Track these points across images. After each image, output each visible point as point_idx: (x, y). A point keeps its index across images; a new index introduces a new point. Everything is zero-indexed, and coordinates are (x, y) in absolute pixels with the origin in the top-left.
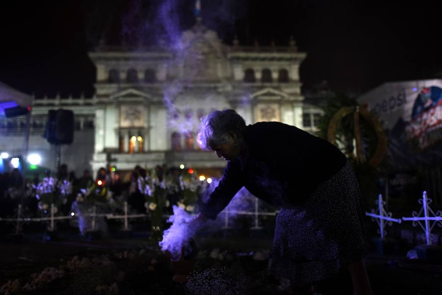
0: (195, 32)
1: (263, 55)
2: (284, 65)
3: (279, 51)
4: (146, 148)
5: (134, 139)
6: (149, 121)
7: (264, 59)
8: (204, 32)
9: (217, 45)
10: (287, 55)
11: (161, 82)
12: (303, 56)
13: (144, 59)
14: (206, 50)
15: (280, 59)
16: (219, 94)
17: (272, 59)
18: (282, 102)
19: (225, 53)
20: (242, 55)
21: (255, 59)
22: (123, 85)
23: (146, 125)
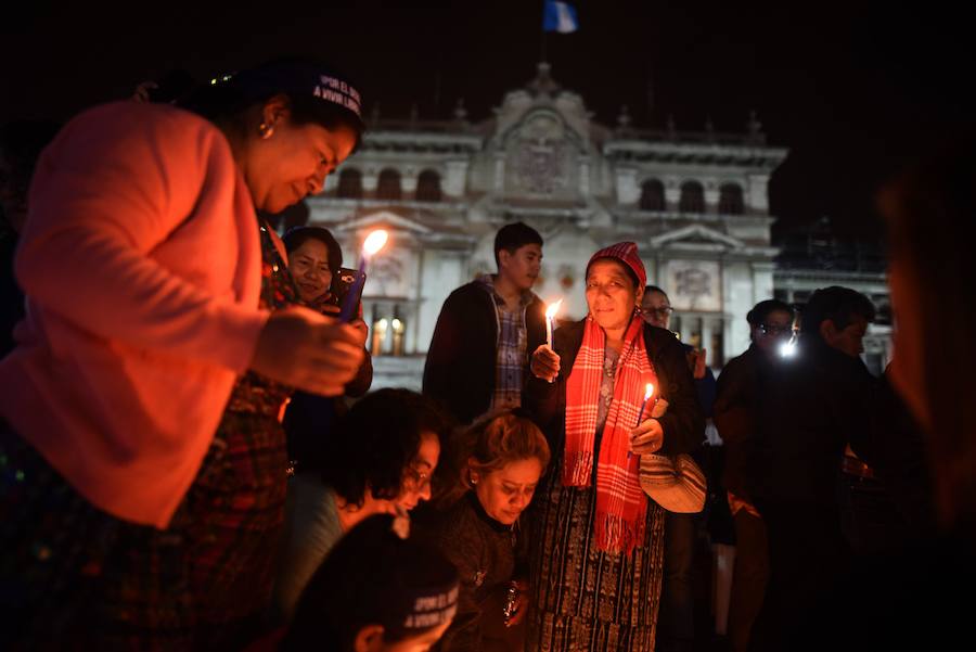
0: (533, 94)
1: (686, 150)
2: (735, 174)
3: (722, 143)
4: (409, 347)
5: (382, 325)
6: (419, 287)
7: (688, 159)
8: (554, 95)
9: (581, 124)
10: (746, 153)
11: (453, 200)
12: (780, 154)
13: (418, 149)
14: (556, 133)
15: (727, 161)
16: (581, 232)
17: (708, 160)
18: (725, 260)
19: (599, 146)
20: (639, 147)
21: (668, 158)
22: (367, 204)
23: (412, 294)
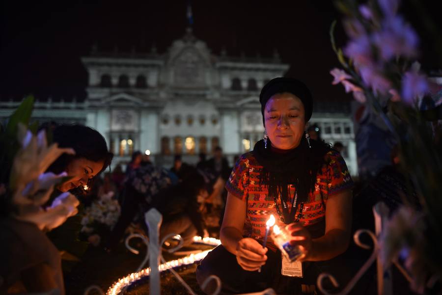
0: (185, 41)
1: (249, 65)
3: (264, 62)
5: (124, 143)
6: (139, 125)
7: (250, 70)
8: (194, 42)
9: (206, 54)
10: (272, 66)
11: (152, 88)
12: (286, 67)
13: (136, 66)
14: (195, 59)
15: (265, 70)
16: (207, 100)
17: (258, 70)
19: (213, 63)
20: (230, 64)
21: (242, 69)
22: (114, 90)
23: (136, 129)
